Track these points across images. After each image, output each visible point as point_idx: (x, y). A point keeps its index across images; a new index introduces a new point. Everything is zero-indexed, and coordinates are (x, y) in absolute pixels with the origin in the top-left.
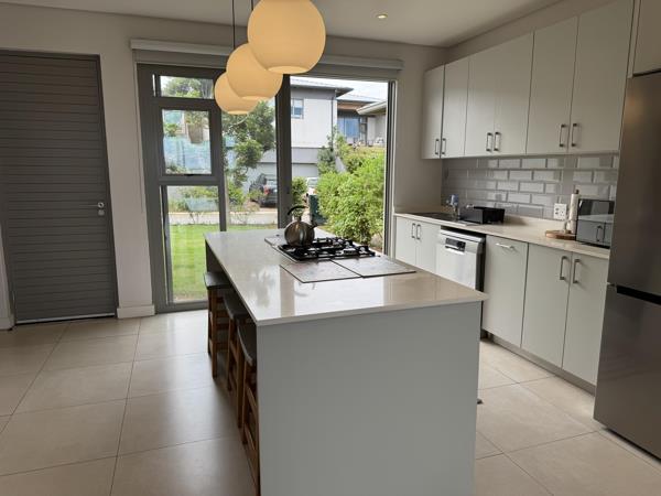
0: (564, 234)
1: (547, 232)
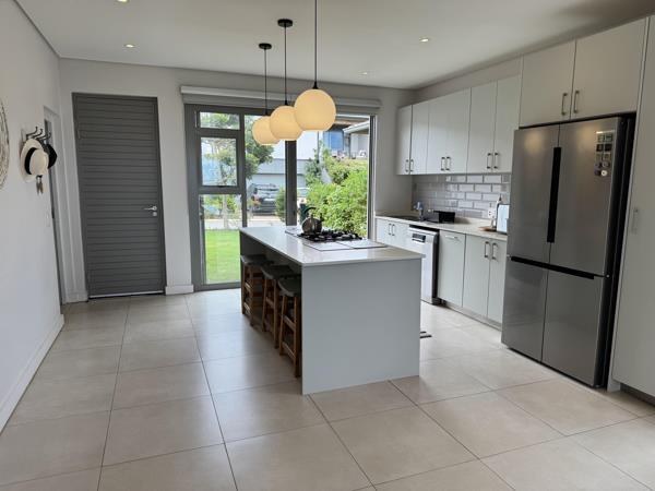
0: (491, 228)
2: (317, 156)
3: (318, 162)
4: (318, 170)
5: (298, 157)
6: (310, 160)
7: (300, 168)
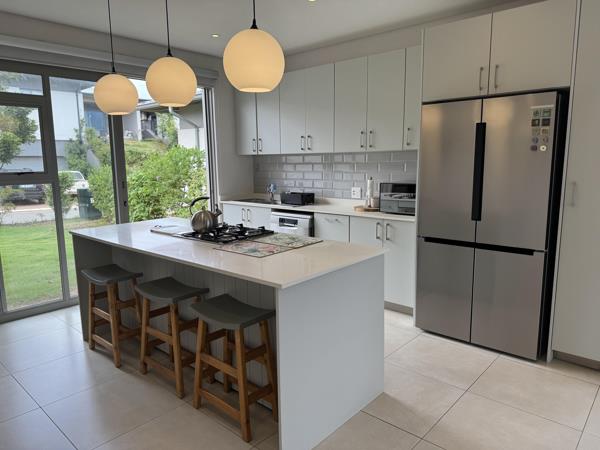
0: (367, 207)
1: (356, 208)
2: (79, 136)
3: (81, 142)
4: (82, 152)
5: (56, 138)
6: (71, 141)
7: (60, 150)
